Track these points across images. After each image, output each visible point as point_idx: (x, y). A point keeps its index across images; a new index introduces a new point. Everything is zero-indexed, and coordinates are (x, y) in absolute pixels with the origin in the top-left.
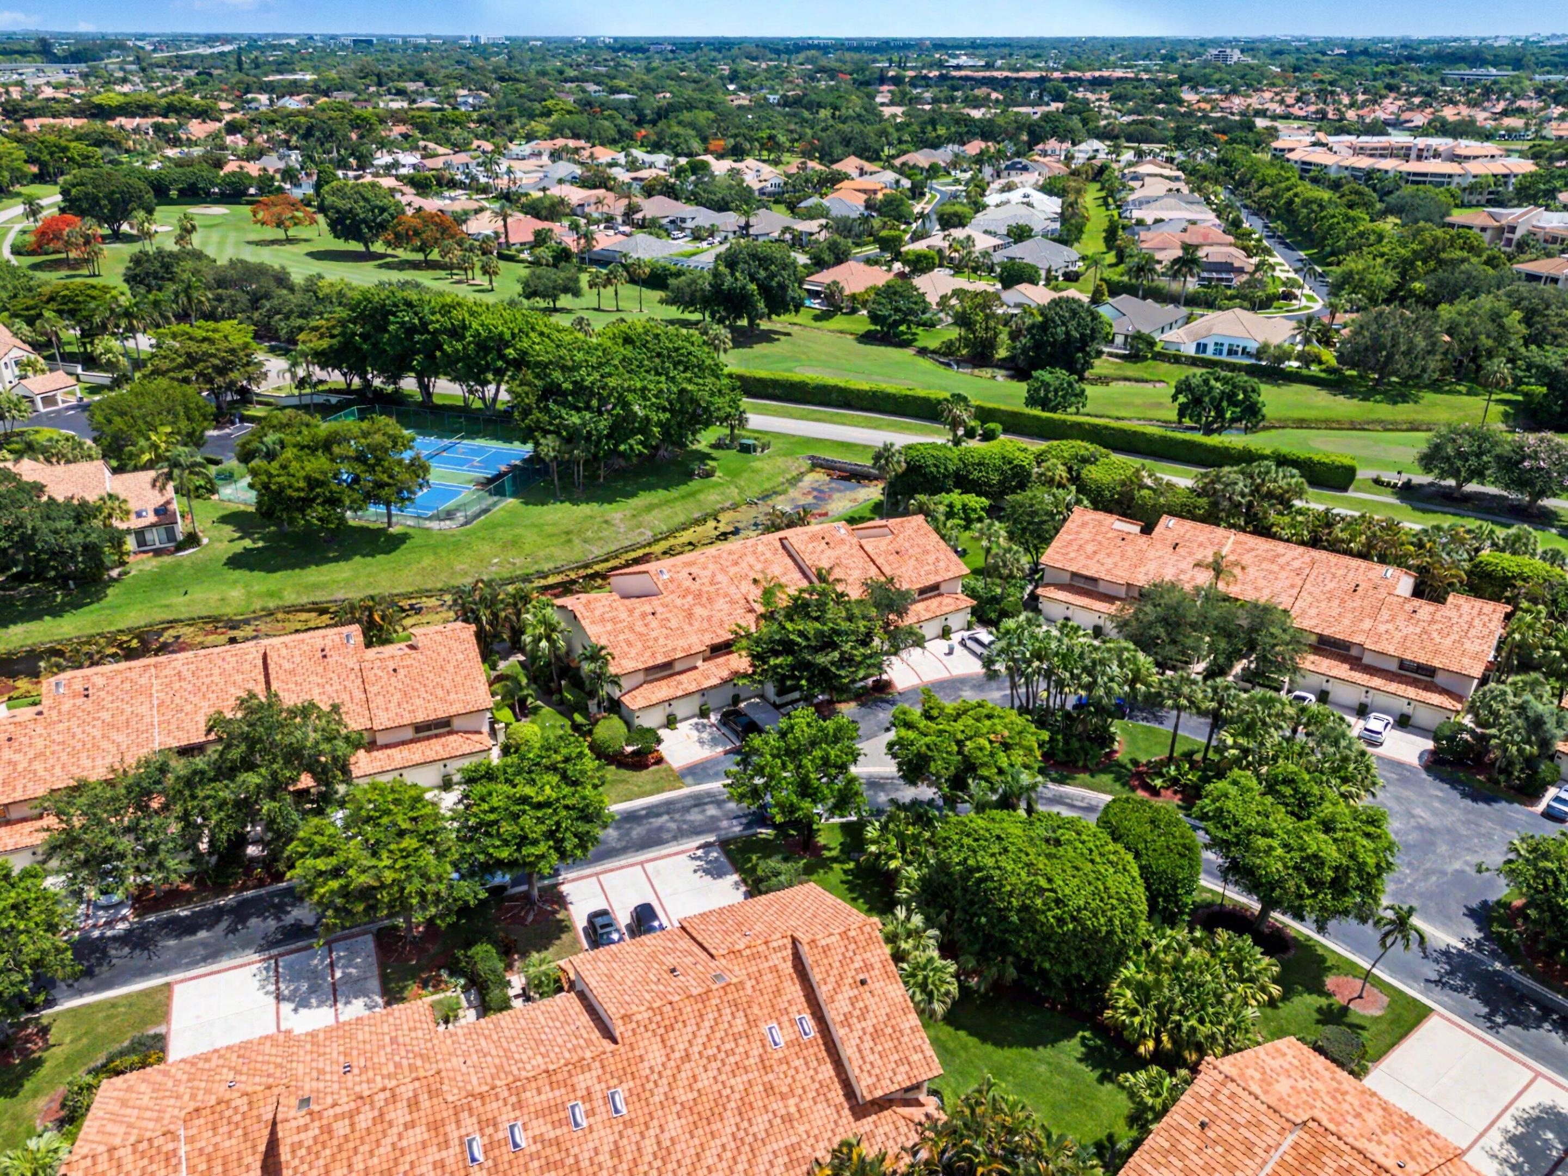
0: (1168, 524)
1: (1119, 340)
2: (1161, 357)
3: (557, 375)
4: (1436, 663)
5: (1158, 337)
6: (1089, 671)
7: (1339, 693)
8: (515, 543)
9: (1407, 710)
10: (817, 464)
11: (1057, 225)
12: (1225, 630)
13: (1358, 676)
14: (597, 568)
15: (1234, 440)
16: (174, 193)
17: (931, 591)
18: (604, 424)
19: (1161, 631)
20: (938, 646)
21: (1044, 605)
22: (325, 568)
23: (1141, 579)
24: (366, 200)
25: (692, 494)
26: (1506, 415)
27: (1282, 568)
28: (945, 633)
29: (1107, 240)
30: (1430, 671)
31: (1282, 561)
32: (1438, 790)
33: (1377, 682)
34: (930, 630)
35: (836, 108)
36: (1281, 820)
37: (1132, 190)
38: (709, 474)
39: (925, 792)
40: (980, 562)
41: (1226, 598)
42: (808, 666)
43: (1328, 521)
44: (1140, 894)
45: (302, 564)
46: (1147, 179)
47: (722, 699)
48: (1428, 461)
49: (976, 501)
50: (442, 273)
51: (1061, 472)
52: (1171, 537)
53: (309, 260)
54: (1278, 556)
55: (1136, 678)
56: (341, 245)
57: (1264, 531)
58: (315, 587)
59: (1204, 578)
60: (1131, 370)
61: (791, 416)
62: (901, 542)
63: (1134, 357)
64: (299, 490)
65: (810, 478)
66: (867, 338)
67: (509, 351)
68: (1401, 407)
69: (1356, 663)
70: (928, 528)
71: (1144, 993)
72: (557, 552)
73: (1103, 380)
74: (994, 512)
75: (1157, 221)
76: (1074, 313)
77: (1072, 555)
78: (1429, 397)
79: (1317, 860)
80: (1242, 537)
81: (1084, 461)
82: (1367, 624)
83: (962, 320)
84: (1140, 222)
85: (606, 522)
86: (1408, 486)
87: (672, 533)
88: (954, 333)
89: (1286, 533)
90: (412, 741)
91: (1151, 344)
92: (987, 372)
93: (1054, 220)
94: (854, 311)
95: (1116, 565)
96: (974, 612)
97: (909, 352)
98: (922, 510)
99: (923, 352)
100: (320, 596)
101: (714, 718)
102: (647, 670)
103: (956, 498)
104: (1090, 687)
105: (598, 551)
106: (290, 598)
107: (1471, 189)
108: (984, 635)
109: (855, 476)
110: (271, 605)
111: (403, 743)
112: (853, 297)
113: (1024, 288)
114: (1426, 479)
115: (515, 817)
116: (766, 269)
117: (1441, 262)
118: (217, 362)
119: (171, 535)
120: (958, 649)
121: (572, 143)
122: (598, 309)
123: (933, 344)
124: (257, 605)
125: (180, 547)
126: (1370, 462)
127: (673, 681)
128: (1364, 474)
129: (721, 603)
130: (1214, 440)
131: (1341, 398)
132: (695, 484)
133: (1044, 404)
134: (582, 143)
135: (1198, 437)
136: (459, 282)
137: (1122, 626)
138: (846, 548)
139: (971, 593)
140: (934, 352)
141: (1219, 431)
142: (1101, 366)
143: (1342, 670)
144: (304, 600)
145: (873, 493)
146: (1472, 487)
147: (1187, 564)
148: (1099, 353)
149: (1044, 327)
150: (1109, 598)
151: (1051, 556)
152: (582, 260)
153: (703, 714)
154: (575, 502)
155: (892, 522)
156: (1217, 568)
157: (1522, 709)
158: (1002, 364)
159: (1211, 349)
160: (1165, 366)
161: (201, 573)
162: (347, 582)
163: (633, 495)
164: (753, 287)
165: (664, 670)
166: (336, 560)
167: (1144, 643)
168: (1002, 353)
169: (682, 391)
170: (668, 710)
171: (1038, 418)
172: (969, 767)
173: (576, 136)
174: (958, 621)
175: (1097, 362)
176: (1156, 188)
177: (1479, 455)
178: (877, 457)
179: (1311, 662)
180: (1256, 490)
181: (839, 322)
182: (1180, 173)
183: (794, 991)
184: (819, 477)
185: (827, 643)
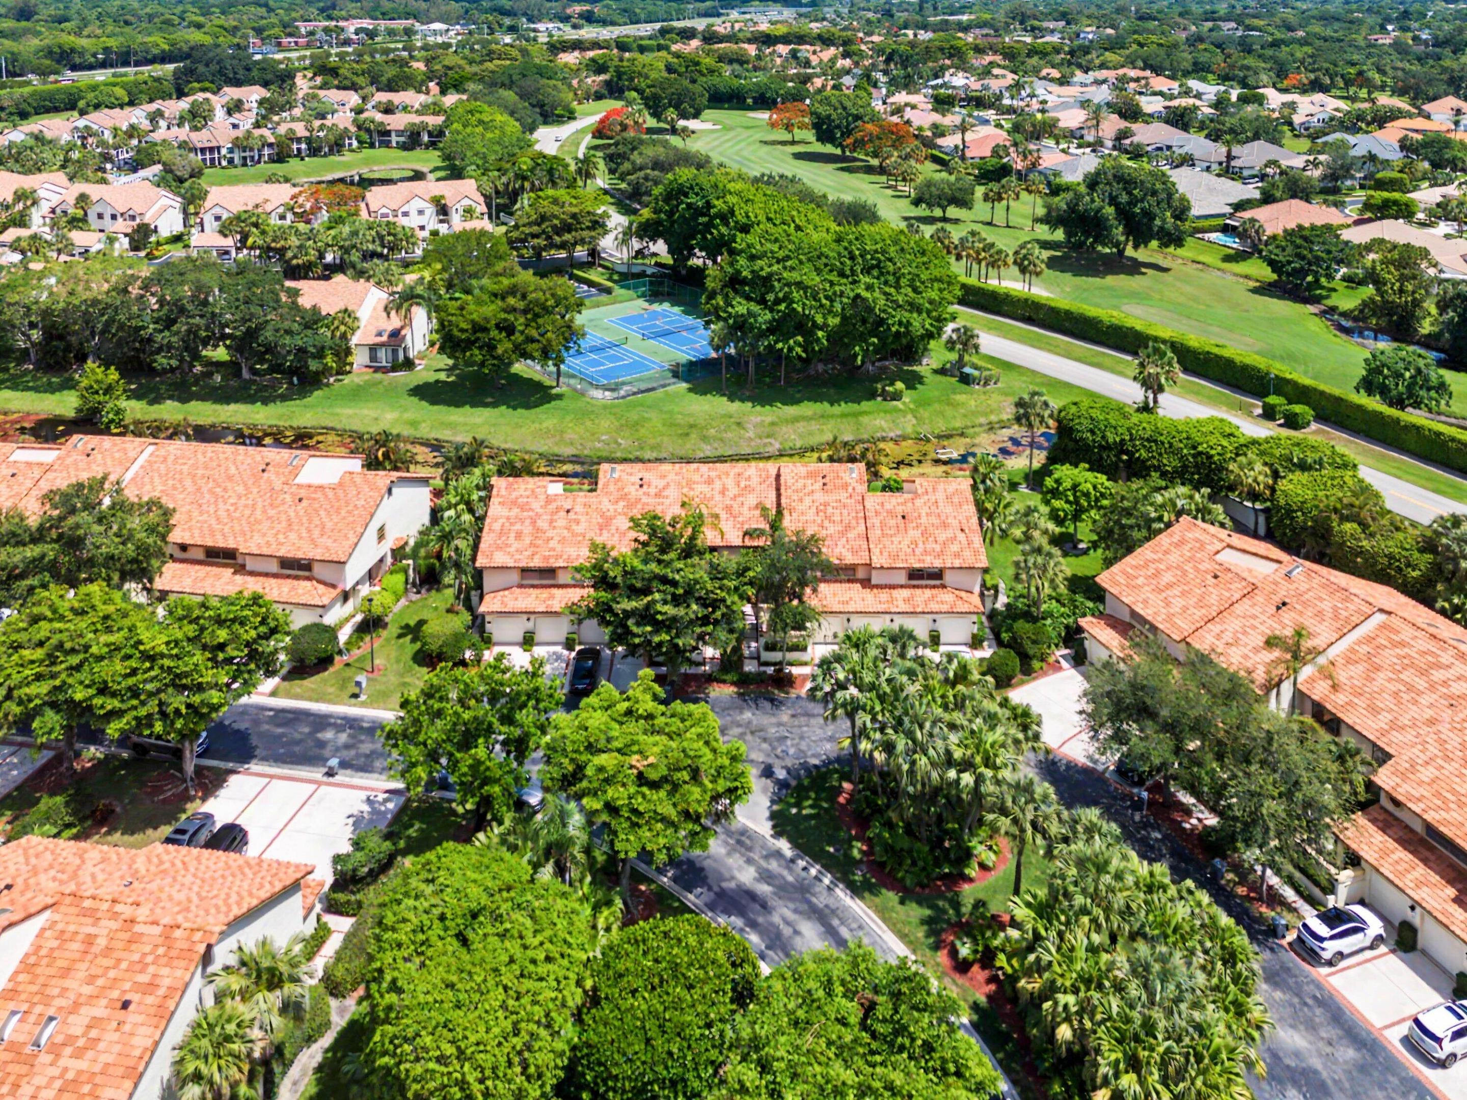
0: (1292, 571)
16: (750, 101)
17: (931, 578)
23: (1207, 641)
24: (845, 108)
25: (856, 415)
27: (1432, 687)
31: (1438, 675)
52: (1284, 592)
54: (1439, 666)
56: (819, 148)
61: (1068, 355)
62: (920, 505)
64: (462, 331)
66: (1266, 288)
72: (667, 442)
77: (1140, 581)
81: (1304, 466)
85: (739, 424)
87: (804, 451)
90: (275, 576)
95: (1185, 609)
97: (1306, 310)
99: (1325, 311)
101: (575, 653)
102: (525, 571)
105: (710, 452)
111: (267, 575)
116: (1130, 193)
118: (556, 222)
119: (395, 356)
121: (1134, 73)
122: (990, 224)
123: (1347, 305)
125: (394, 368)
127: (545, 593)
134: (1146, 73)
136: (889, 187)
138: (843, 495)
153: (569, 644)
164: (1110, 210)
165: (545, 577)
168: (1426, 327)
170: (530, 626)
174: (956, 629)
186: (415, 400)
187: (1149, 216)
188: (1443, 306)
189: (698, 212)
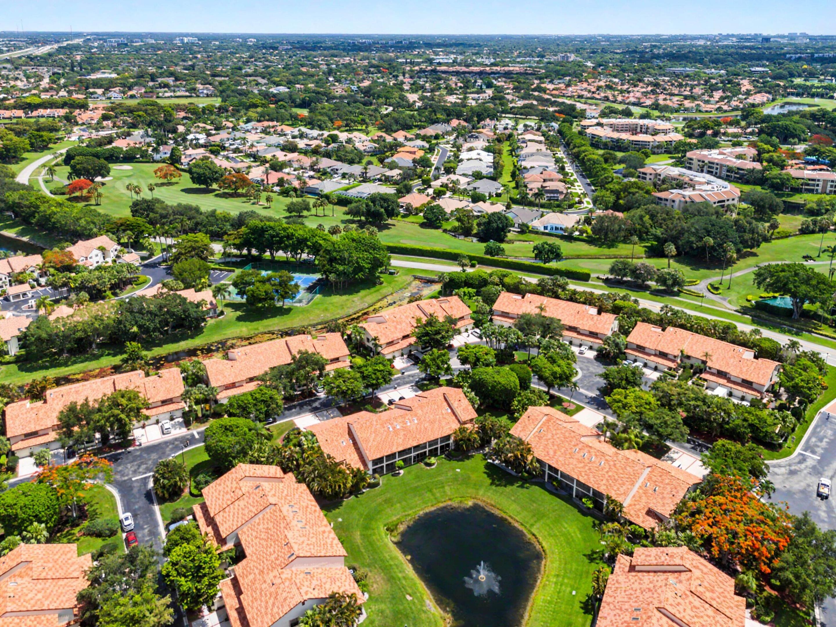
0: (528, 296)
1: (516, 225)
2: (531, 232)
3: (335, 254)
4: (598, 331)
5: (530, 224)
6: (506, 336)
7: (575, 341)
8: (326, 310)
9: (591, 344)
10: (416, 278)
11: (492, 170)
12: (542, 325)
13: (580, 337)
14: (354, 316)
15: (553, 265)
17: (462, 318)
18: (351, 270)
19: (525, 326)
20: (465, 335)
21: (494, 321)
22: (268, 320)
23: (520, 313)
25: (378, 290)
26: (646, 251)
27: (560, 307)
28: (467, 330)
29: (512, 176)
30: (597, 334)
32: (597, 364)
33: (584, 337)
34: (463, 330)
35: (387, 98)
36: (549, 365)
37: (522, 148)
38: (381, 283)
39: (468, 366)
40: (475, 310)
41: (544, 317)
42: (433, 339)
43: (575, 292)
44: (517, 382)
45: (261, 319)
46: (528, 143)
47: (406, 351)
48: (612, 271)
49: (472, 291)
50: (244, 199)
51: (497, 280)
52: (529, 300)
53: (184, 193)
54: (559, 304)
55: (518, 338)
57: (557, 297)
58: (268, 326)
59: (537, 311)
60: (522, 237)
61: (403, 260)
62: (452, 304)
63: (522, 232)
65: (414, 283)
66: (423, 225)
67: (309, 243)
68: (612, 249)
69: (579, 333)
70: (459, 300)
71: (519, 401)
72: (340, 311)
73: (511, 242)
74: (478, 294)
75: (532, 167)
76: (499, 219)
77: (501, 306)
78: (621, 245)
79: (556, 373)
80: (549, 299)
81: (505, 276)
82: (581, 322)
83: (459, 220)
84: (525, 168)
85: (353, 301)
86: (607, 279)
87: (374, 304)
88: (457, 224)
89: (563, 297)
90: (330, 364)
91: (528, 227)
92: (469, 239)
93: (490, 167)
94: (417, 214)
95: (514, 308)
96: (474, 324)
97: (440, 231)
98: (457, 294)
99: (445, 231)
100: (271, 329)
101: (405, 356)
102: (387, 343)
103: (466, 290)
104: (507, 341)
105: (351, 311)
106: (262, 330)
107: (658, 147)
108: (478, 331)
109: (430, 282)
110: (256, 332)
112: (416, 209)
113: (481, 204)
114: (611, 277)
115: (375, 374)
117: (630, 193)
119: (215, 312)
120: (471, 335)
121: (271, 124)
122: (316, 216)
123: (449, 228)
124: (252, 332)
125: (219, 316)
126: (595, 271)
127: (393, 347)
128: (593, 275)
129: (404, 324)
130: (547, 265)
131: (592, 247)
132: (378, 287)
133: (491, 254)
134: (275, 123)
135: (542, 265)
136: (253, 204)
137: (515, 325)
138: (436, 307)
139: (472, 318)
140: (450, 231)
141: (549, 262)
142: (510, 236)
143: (575, 335)
144: (266, 330)
145: (438, 287)
146: (625, 279)
147: (533, 307)
148: (509, 231)
149: (489, 223)
150: (512, 318)
151: (496, 307)
152: (302, 192)
153: (402, 355)
154: (341, 295)
155: (449, 298)
156: (542, 309)
157: (614, 341)
158: (475, 236)
159: (549, 228)
160: (533, 235)
161: (229, 324)
162: (278, 324)
163: (358, 292)
164: (382, 209)
165: (390, 344)
166: (272, 317)
167: (522, 329)
168: (475, 231)
169: (374, 257)
170: (393, 354)
171: (488, 259)
172: (478, 359)
173: (272, 120)
174: (470, 327)
175: (508, 234)
176: (532, 148)
177: (624, 269)
178: (440, 277)
179: (566, 333)
180: (554, 284)
181: (411, 219)
182: (542, 139)
183: (445, 404)
184: (417, 282)
185: (438, 333)
186: (242, 323)
187: (393, 209)
188: (479, 225)
189: (273, 236)
